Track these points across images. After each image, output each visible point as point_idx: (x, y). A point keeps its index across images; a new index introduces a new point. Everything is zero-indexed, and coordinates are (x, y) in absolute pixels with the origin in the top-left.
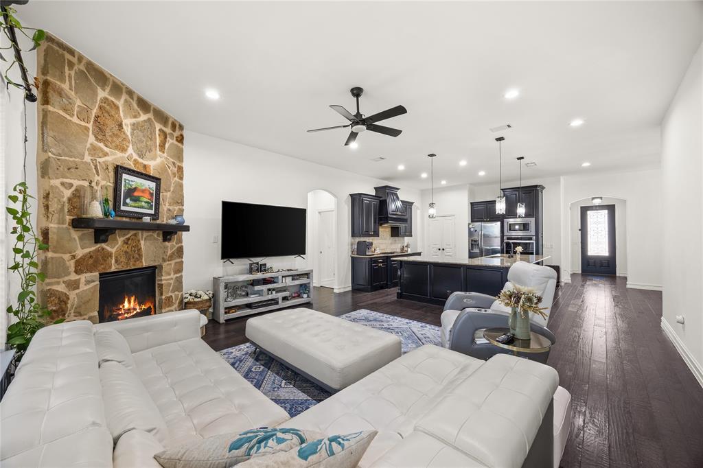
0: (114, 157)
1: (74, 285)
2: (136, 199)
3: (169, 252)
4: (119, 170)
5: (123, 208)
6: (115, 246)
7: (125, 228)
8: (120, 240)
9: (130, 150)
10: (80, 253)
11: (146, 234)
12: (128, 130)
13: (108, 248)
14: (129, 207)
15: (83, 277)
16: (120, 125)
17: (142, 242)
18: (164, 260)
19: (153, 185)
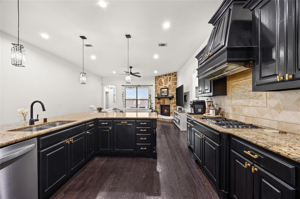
0: (161, 87)
1: (157, 105)
2: (164, 93)
3: (172, 103)
4: (161, 89)
5: (162, 95)
6: (161, 101)
7: (163, 98)
8: (162, 100)
9: (164, 85)
10: (158, 101)
11: (166, 99)
12: (163, 82)
13: (160, 101)
14: (163, 94)
15: (158, 105)
16: (162, 82)
17: (166, 100)
18: (170, 104)
19: (167, 89)
